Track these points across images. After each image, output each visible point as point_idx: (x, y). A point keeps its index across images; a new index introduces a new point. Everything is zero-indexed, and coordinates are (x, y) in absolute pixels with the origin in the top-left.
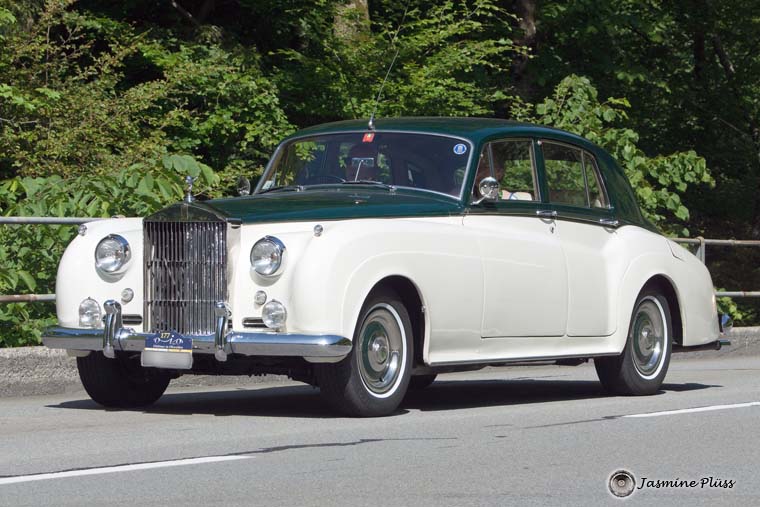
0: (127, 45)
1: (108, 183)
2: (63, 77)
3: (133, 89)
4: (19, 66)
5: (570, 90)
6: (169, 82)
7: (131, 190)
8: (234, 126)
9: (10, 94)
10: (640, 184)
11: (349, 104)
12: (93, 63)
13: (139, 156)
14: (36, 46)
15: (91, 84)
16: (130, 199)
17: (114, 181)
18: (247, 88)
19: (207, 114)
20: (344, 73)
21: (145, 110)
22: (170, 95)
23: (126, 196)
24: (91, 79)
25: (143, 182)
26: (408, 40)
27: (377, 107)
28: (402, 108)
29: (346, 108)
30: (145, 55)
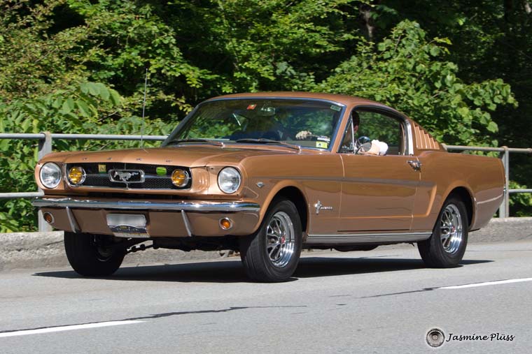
1: (39, 105)
2: (7, 23)
3: (61, 33)
5: (405, 31)
6: (89, 27)
7: (56, 110)
8: (140, 61)
10: (460, 105)
11: (230, 43)
12: (30, 13)
13: (65, 85)
15: (29, 29)
16: (55, 118)
17: (42, 103)
18: (151, 31)
19: (119, 51)
20: (226, 19)
21: (70, 49)
22: (90, 37)
23: (52, 116)
24: (29, 25)
25: (65, 103)
27: (252, 45)
28: (272, 46)
29: (228, 46)
30: (71, 6)
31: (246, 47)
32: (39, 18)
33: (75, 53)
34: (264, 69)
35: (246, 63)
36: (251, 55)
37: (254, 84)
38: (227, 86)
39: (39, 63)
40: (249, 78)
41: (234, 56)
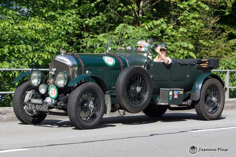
0: (229, 31)
1: (225, 62)
2: (215, 38)
3: (230, 41)
4: (205, 36)
7: (230, 63)
9: (203, 42)
12: (221, 35)
13: (232, 56)
14: (208, 31)
16: (230, 66)
17: (226, 61)
23: (229, 65)
24: (221, 38)
25: (233, 62)
30: (233, 33)
32: (224, 36)
33: (235, 47)
39: (224, 49)
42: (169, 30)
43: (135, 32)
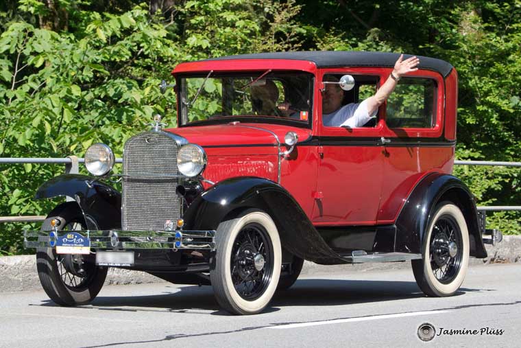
0: (327, 44)
11: (473, 80)
20: (469, 59)
26: (513, 37)
27: (492, 82)
28: (510, 83)
29: (471, 83)
31: (486, 84)
34: (504, 102)
35: (488, 98)
36: (491, 90)
37: (495, 116)
38: (471, 118)
40: (490, 111)
41: (476, 91)
42: (158, 42)
43: (57, 49)
